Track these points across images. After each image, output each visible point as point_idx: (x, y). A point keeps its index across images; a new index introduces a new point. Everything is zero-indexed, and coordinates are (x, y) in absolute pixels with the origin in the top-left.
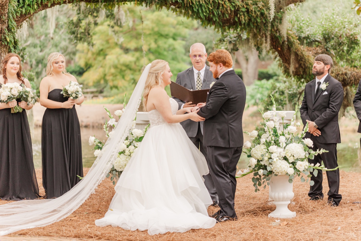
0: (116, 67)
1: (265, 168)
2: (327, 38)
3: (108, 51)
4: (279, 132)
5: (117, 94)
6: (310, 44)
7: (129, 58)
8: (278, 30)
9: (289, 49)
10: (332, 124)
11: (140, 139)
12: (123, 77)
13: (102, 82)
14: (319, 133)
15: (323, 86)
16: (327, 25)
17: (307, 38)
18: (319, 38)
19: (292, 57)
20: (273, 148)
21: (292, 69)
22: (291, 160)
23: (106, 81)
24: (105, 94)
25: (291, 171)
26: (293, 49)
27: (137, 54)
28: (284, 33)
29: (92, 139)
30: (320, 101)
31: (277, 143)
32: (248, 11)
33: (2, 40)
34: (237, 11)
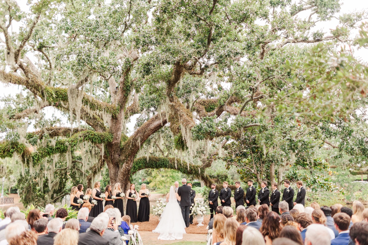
0: (159, 182)
1: (195, 213)
2: (218, 176)
3: (157, 177)
4: (199, 204)
5: (159, 190)
6: (214, 178)
7: (163, 179)
8: (203, 175)
9: (207, 179)
10: (216, 201)
11: (165, 206)
12: (162, 185)
13: (155, 186)
14: (212, 204)
15: (214, 192)
16: (218, 172)
17: (213, 176)
18: (216, 176)
19: (208, 182)
20: (197, 208)
21: (208, 185)
22: (202, 211)
23: (156, 186)
24: (156, 190)
25: (202, 214)
26: (208, 180)
27: (166, 177)
28: (205, 175)
29: (153, 206)
30: (213, 195)
31: (198, 207)
32: (195, 170)
33: (129, 179)
34: (192, 170)
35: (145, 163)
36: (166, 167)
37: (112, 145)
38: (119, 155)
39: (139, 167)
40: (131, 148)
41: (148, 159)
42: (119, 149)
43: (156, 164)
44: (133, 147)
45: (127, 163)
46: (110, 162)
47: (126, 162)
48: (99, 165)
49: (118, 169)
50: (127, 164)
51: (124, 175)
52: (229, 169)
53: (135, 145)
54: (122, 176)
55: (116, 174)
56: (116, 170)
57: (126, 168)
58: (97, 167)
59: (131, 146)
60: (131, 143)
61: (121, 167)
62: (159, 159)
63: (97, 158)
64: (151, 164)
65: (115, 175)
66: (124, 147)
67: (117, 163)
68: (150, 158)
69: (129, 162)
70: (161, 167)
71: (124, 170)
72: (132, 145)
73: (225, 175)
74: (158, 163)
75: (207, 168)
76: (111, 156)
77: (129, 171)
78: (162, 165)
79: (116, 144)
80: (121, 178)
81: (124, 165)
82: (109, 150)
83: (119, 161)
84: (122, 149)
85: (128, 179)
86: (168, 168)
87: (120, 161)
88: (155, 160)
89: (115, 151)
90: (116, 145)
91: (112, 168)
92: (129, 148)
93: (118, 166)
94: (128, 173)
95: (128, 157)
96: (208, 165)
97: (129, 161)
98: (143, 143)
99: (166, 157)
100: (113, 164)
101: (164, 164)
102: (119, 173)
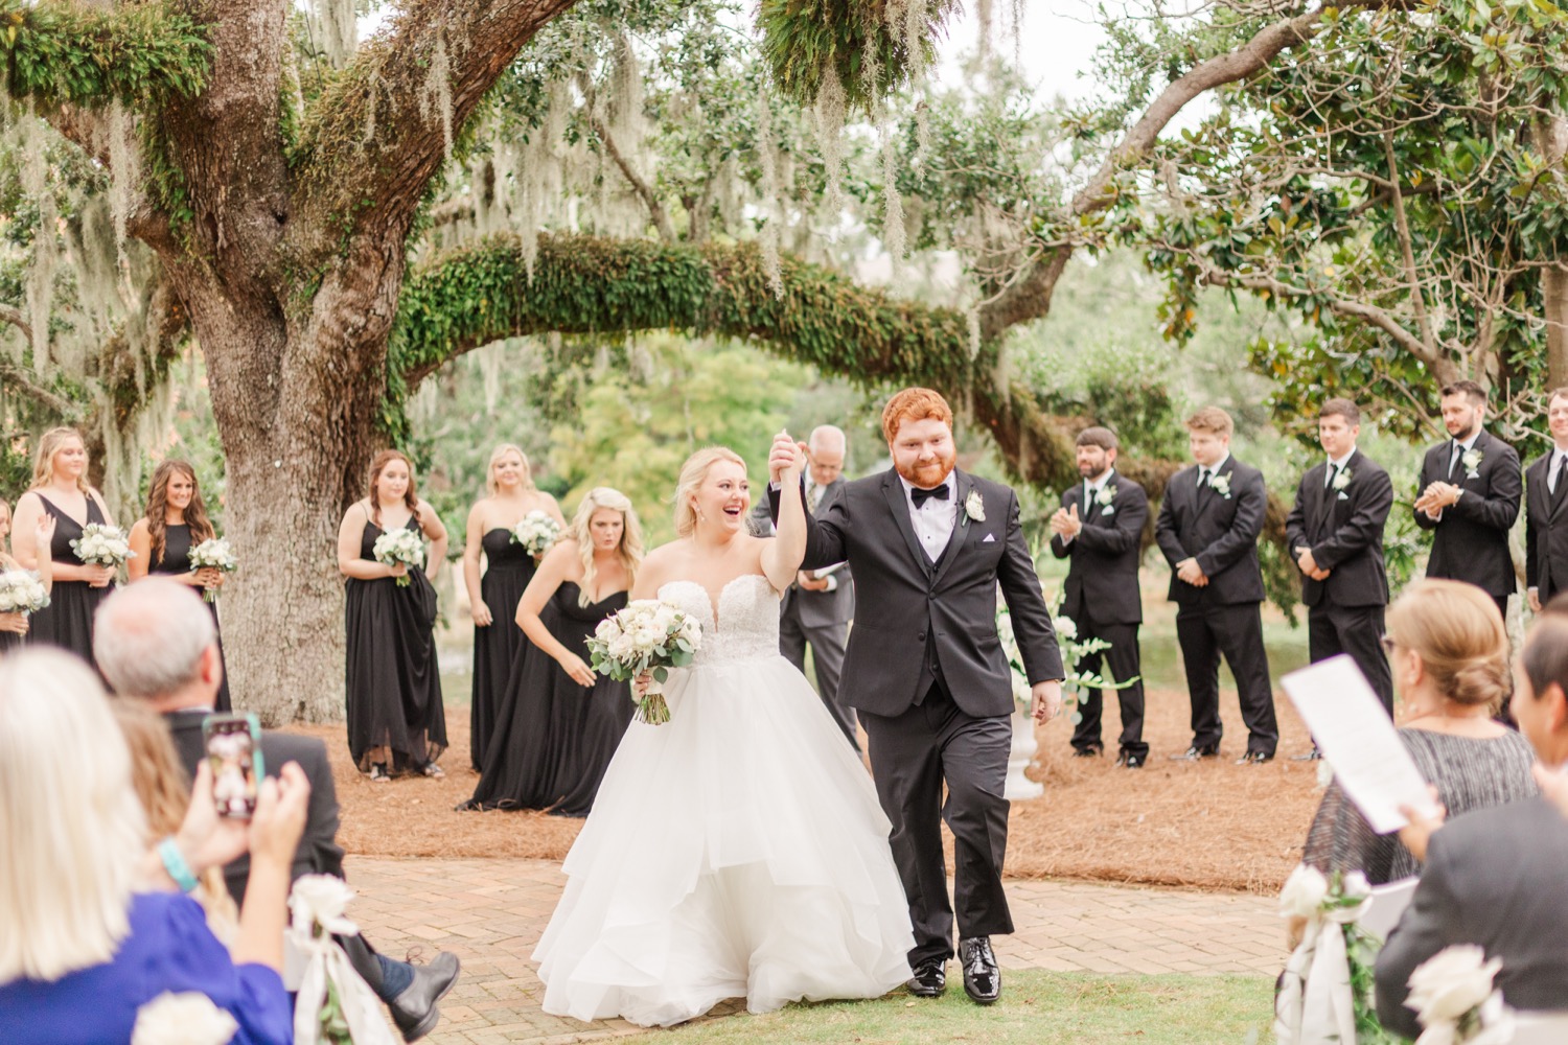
0: (638, 476)
2: (1099, 396)
3: (619, 443)
6: (1062, 410)
7: (666, 457)
8: (989, 381)
9: (1016, 421)
15: (1106, 497)
16: (1099, 367)
17: (1055, 396)
18: (1082, 395)
19: (1024, 441)
21: (1024, 465)
26: (1025, 422)
27: (684, 446)
28: (1003, 387)
32: (921, 341)
33: (375, 421)
34: (897, 342)
35: (506, 289)
36: (681, 317)
37: (211, 121)
38: (282, 220)
39: (459, 320)
40: (371, 147)
41: (530, 257)
42: (277, 168)
43: (601, 300)
44: (393, 140)
45: (347, 281)
46: (202, 277)
47: (343, 273)
48: (154, 332)
49: (274, 338)
50: (351, 295)
51: (331, 386)
52: (1189, 334)
53: (410, 115)
54: (316, 397)
55: (261, 383)
56: (260, 346)
57: (344, 325)
58: (134, 351)
59: (370, 130)
60: (372, 103)
61: (304, 320)
62: (624, 259)
63: (136, 281)
64: (561, 299)
65: (257, 389)
66: (312, 146)
67: (266, 282)
68: (544, 243)
69: (370, 274)
70: (644, 323)
71: (330, 342)
72: (381, 118)
73: (1145, 392)
74: (619, 288)
75: (1020, 330)
76: (211, 220)
77: (369, 349)
78: (650, 304)
79: (246, 117)
80: (305, 415)
81: (323, 303)
82: (185, 167)
83: (282, 265)
84: (304, 158)
85: (372, 421)
86: (702, 331)
87: (289, 264)
88: (590, 262)
89: (236, 177)
90: (239, 125)
91: (222, 333)
92: (359, 148)
93: (277, 314)
94: (367, 368)
95: (357, 230)
96: (1029, 304)
97: (366, 262)
98: (475, 97)
99: (682, 237)
100: (227, 294)
101: (663, 292)
102: (288, 374)
